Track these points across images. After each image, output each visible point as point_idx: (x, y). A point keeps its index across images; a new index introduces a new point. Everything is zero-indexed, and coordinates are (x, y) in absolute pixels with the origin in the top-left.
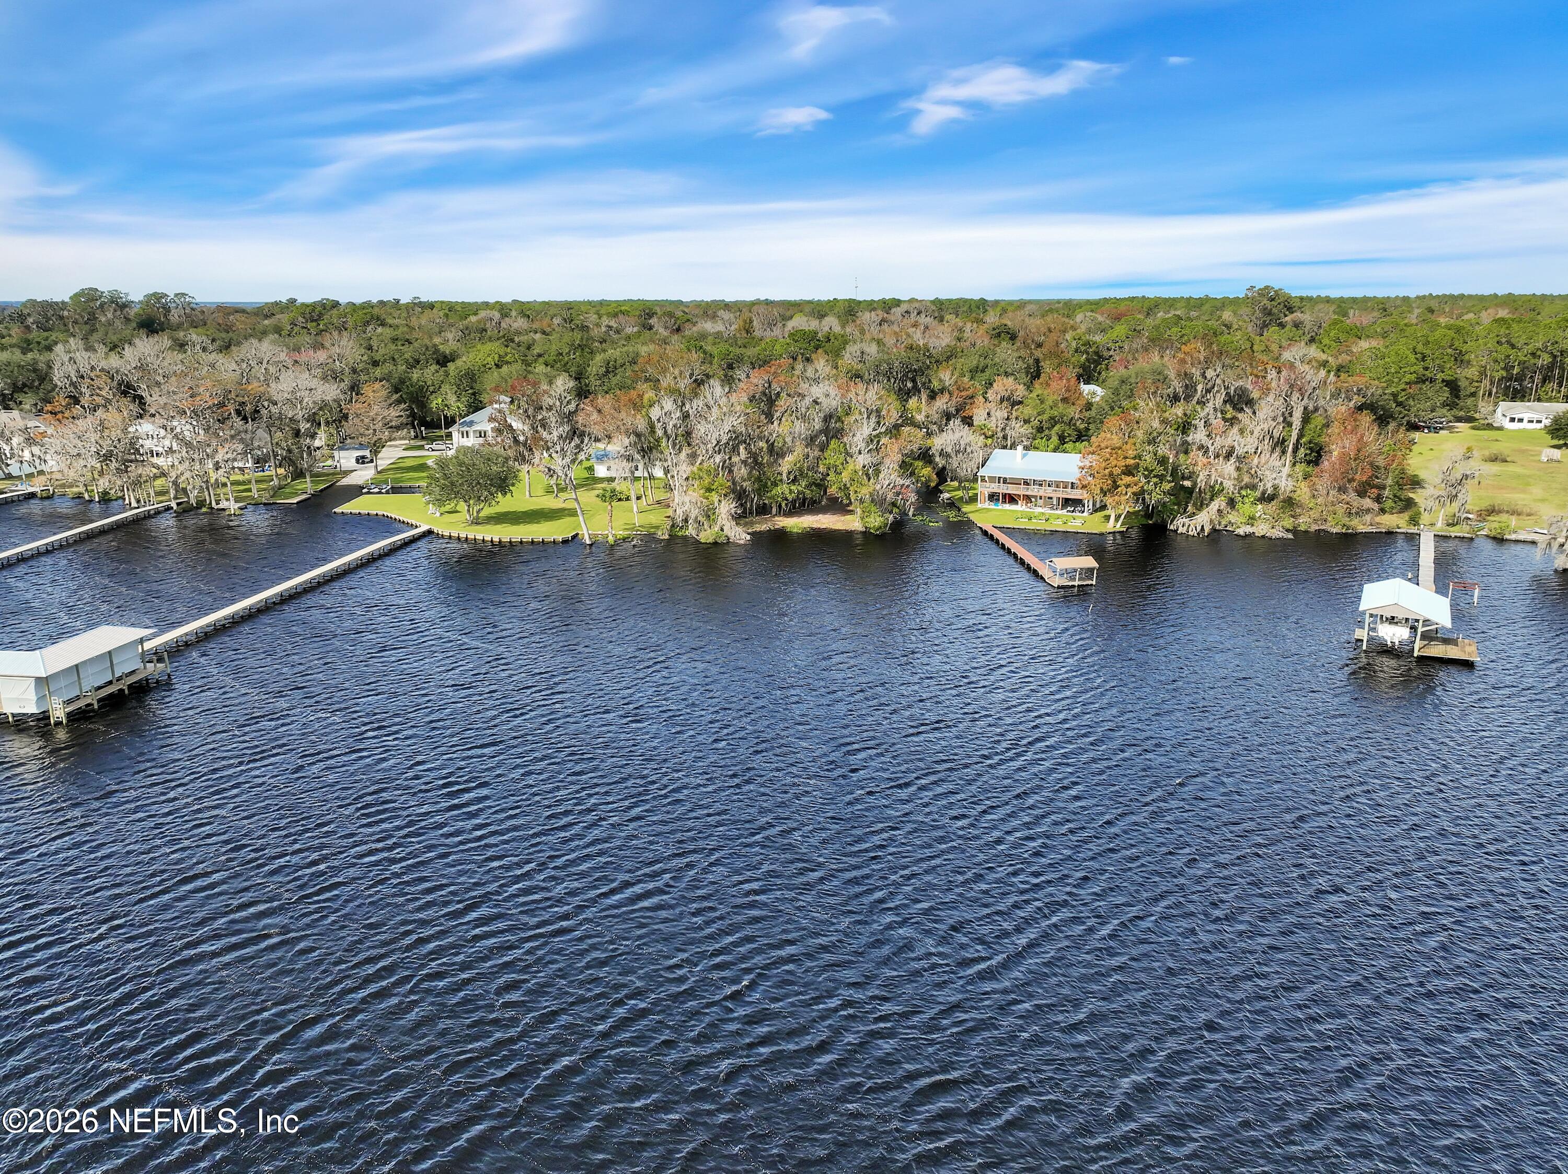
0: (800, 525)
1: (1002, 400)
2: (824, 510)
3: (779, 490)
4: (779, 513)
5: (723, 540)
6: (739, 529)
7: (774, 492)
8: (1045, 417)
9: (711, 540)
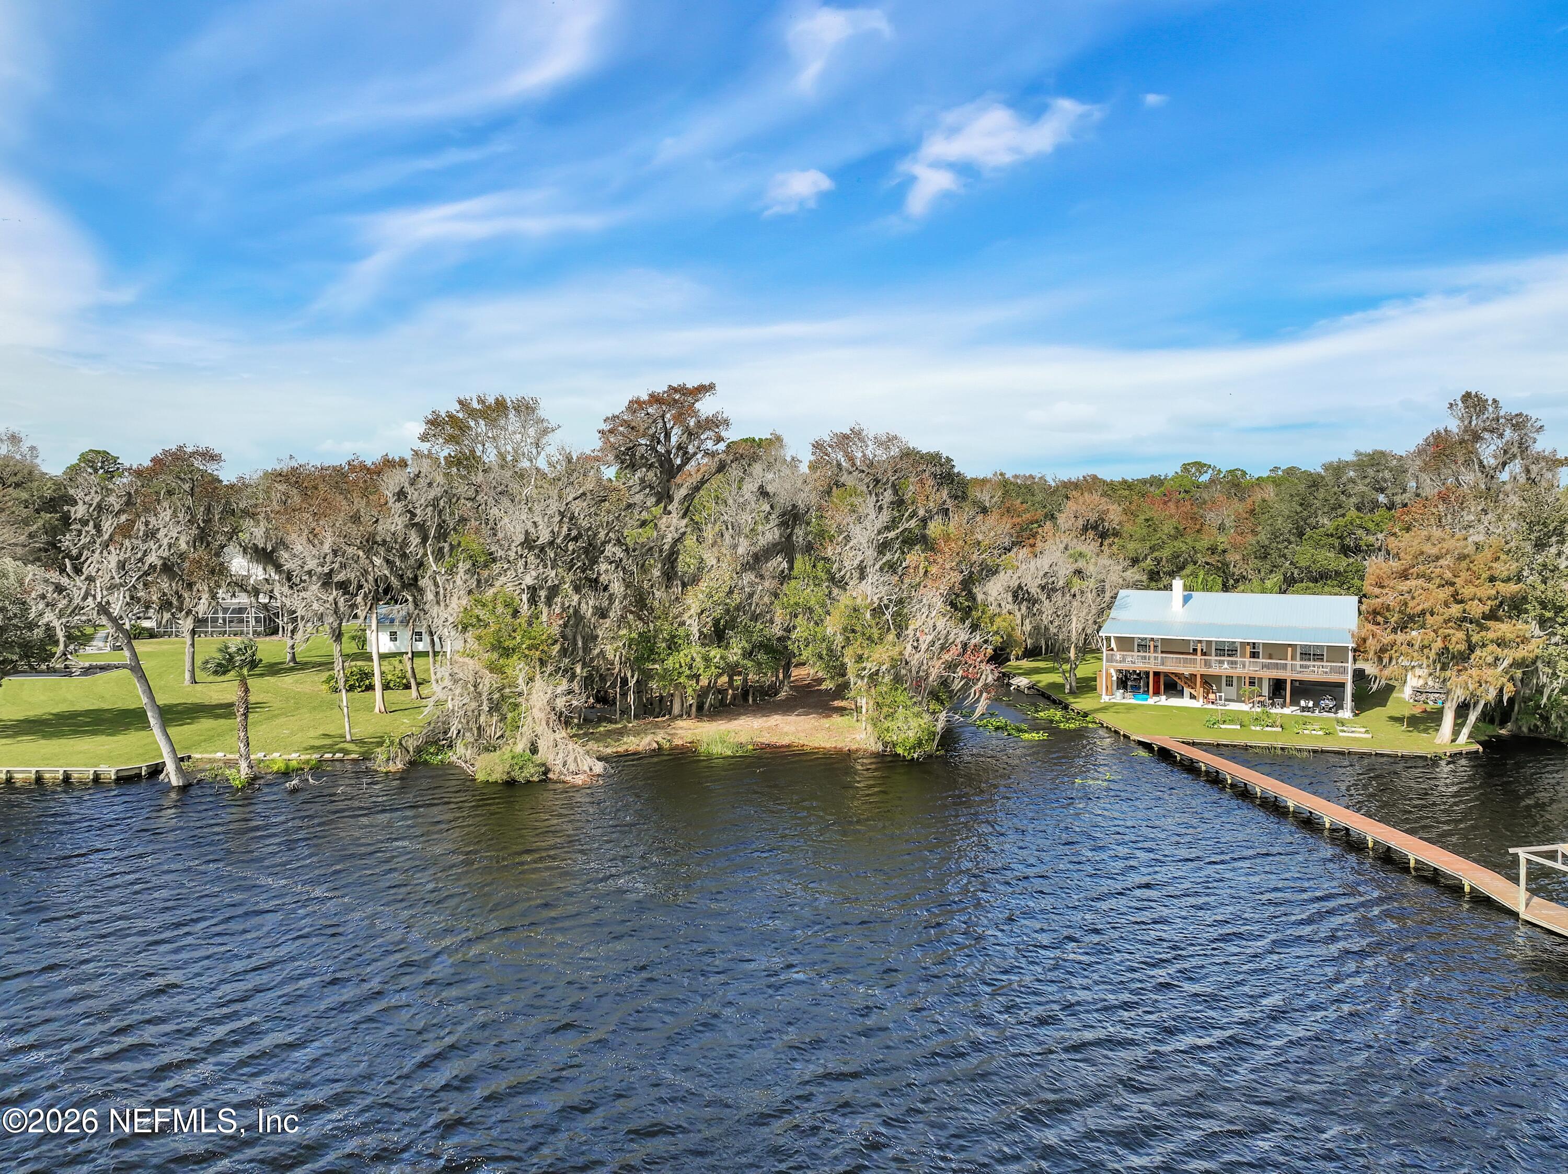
0: (733, 739)
1: (1085, 529)
2: (787, 707)
3: (681, 657)
4: (686, 713)
5: (530, 772)
6: (575, 749)
7: (669, 663)
8: (1165, 553)
9: (498, 775)
